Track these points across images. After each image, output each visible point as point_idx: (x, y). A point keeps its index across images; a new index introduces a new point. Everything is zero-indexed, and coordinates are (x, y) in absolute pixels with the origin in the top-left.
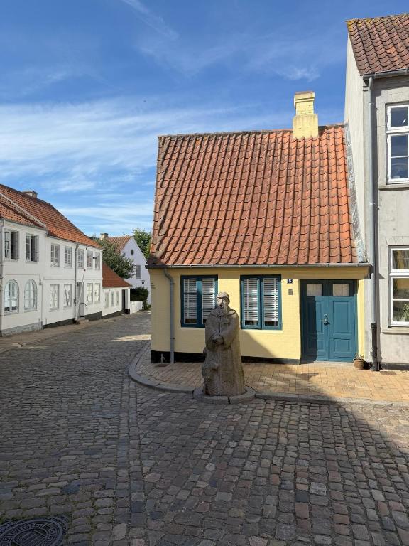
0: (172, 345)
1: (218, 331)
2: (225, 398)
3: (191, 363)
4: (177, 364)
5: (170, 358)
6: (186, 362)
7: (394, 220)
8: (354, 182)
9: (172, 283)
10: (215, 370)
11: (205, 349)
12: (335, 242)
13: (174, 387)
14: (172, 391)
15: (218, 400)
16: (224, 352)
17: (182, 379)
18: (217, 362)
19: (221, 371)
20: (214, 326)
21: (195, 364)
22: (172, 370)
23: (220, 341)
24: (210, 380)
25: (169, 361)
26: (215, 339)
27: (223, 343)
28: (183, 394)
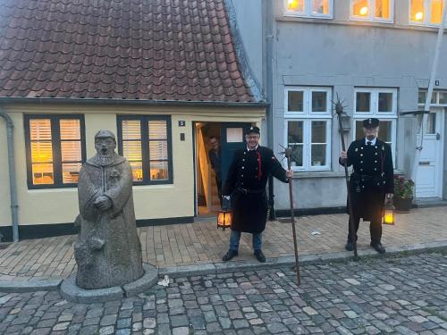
0: (15, 216)
1: (101, 190)
2: (117, 290)
3: (46, 239)
4: (24, 242)
5: (12, 235)
6: (39, 238)
7: (290, 57)
8: (235, 21)
9: (10, 126)
10: (98, 251)
11: (78, 218)
12: (227, 80)
13: (24, 283)
14: (21, 290)
15: (106, 296)
16: (112, 221)
17: (36, 266)
18: (102, 238)
19: (108, 251)
20: (93, 182)
21: (53, 239)
22: (17, 253)
23: (107, 206)
24: (90, 267)
25: (11, 240)
26: (97, 201)
27: (112, 207)
28: (42, 293)
